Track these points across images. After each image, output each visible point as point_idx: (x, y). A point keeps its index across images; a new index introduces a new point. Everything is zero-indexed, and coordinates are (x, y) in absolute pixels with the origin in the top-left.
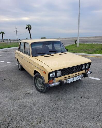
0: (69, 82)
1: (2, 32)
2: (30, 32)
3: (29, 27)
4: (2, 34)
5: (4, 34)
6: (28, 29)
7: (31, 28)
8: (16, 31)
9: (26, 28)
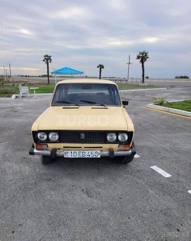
0: (70, 157)
1: (100, 65)
2: (143, 66)
3: (143, 57)
4: (101, 69)
5: (103, 68)
6: (140, 59)
7: (147, 58)
8: (129, 63)
9: (138, 57)
